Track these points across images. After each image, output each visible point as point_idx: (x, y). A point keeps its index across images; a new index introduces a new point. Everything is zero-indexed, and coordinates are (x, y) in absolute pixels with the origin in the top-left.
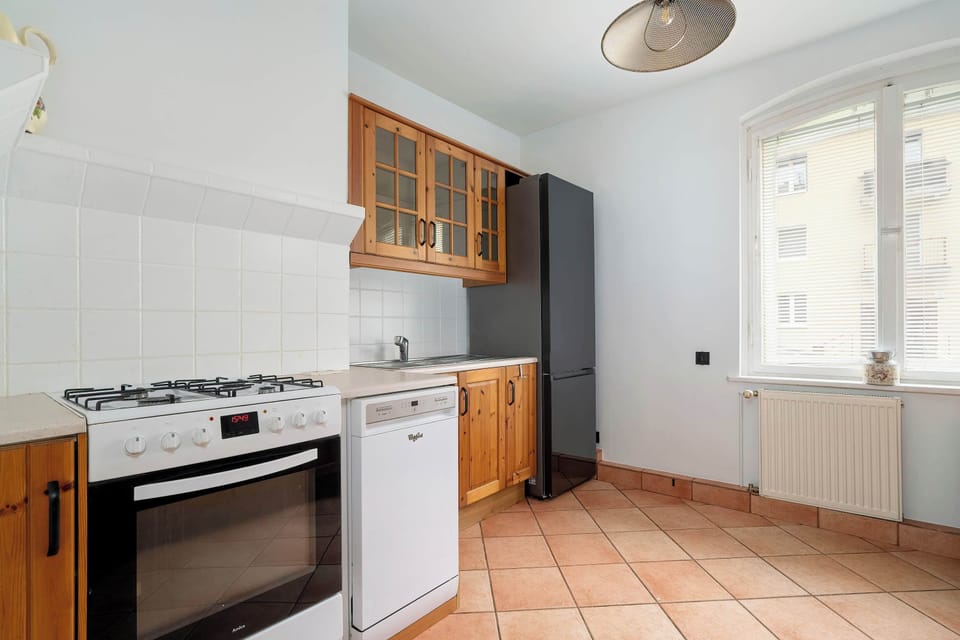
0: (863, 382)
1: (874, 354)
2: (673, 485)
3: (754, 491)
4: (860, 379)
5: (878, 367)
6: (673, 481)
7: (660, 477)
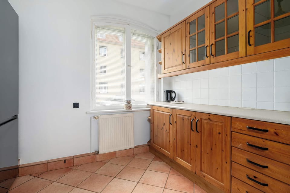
0: (124, 110)
1: (127, 101)
2: (65, 163)
3: (97, 153)
4: (124, 109)
5: (129, 105)
6: (65, 161)
7: (58, 161)
